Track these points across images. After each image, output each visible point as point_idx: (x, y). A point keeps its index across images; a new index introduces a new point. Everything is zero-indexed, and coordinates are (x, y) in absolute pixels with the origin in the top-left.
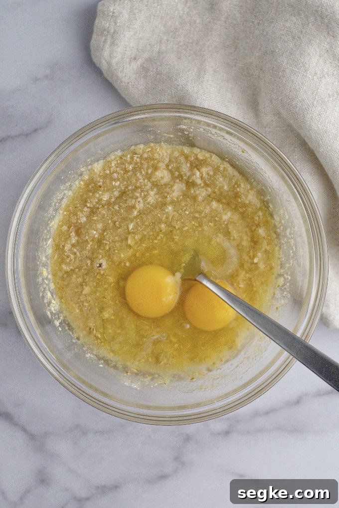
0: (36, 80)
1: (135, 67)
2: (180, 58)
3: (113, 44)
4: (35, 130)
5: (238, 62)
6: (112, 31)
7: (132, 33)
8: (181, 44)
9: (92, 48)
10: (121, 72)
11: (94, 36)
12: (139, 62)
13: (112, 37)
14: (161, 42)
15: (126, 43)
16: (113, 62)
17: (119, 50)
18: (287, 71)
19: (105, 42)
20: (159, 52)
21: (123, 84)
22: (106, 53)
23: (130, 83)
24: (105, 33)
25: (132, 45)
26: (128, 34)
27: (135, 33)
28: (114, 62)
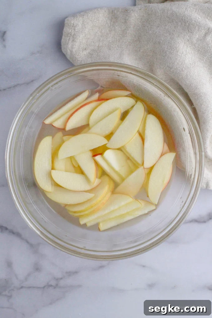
0: (33, 54)
1: (85, 53)
2: (110, 49)
3: (73, 41)
4: (32, 81)
5: (141, 49)
6: (73, 34)
7: (84, 35)
8: (110, 42)
9: (62, 44)
10: (78, 56)
11: (63, 37)
12: (88, 51)
13: (73, 37)
14: (99, 41)
15: (81, 41)
17: (77, 44)
18: (168, 53)
19: (69, 40)
20: (98, 46)
22: (70, 46)
23: (83, 61)
24: (69, 35)
25: (84, 42)
26: (81, 36)
28: (74, 50)
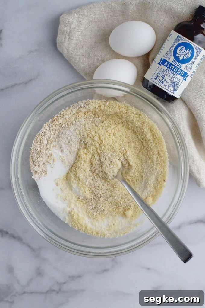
0: (30, 52)
1: (82, 52)
3: (70, 39)
4: (31, 80)
6: (69, 31)
7: (80, 32)
9: (57, 42)
10: (75, 55)
11: (59, 35)
12: (85, 49)
15: (77, 38)
16: (70, 49)
17: (73, 42)
19: (65, 38)
21: (76, 61)
22: (66, 44)
23: (80, 61)
24: (65, 33)
25: (80, 39)
26: (78, 33)
27: (82, 32)
